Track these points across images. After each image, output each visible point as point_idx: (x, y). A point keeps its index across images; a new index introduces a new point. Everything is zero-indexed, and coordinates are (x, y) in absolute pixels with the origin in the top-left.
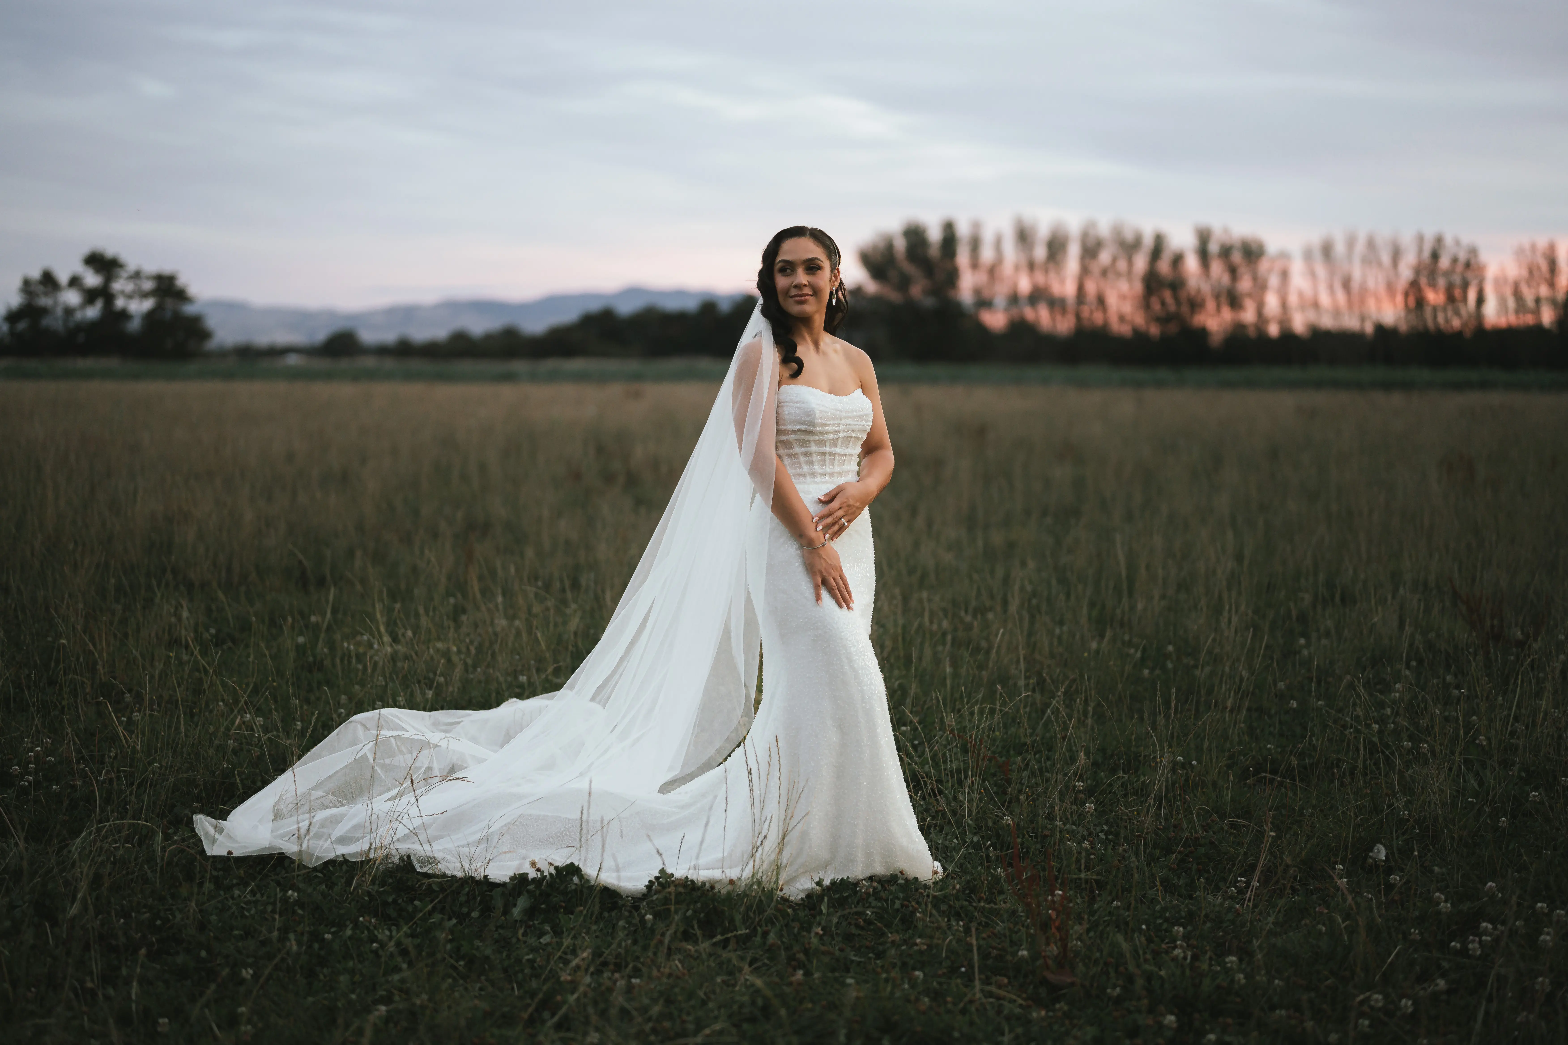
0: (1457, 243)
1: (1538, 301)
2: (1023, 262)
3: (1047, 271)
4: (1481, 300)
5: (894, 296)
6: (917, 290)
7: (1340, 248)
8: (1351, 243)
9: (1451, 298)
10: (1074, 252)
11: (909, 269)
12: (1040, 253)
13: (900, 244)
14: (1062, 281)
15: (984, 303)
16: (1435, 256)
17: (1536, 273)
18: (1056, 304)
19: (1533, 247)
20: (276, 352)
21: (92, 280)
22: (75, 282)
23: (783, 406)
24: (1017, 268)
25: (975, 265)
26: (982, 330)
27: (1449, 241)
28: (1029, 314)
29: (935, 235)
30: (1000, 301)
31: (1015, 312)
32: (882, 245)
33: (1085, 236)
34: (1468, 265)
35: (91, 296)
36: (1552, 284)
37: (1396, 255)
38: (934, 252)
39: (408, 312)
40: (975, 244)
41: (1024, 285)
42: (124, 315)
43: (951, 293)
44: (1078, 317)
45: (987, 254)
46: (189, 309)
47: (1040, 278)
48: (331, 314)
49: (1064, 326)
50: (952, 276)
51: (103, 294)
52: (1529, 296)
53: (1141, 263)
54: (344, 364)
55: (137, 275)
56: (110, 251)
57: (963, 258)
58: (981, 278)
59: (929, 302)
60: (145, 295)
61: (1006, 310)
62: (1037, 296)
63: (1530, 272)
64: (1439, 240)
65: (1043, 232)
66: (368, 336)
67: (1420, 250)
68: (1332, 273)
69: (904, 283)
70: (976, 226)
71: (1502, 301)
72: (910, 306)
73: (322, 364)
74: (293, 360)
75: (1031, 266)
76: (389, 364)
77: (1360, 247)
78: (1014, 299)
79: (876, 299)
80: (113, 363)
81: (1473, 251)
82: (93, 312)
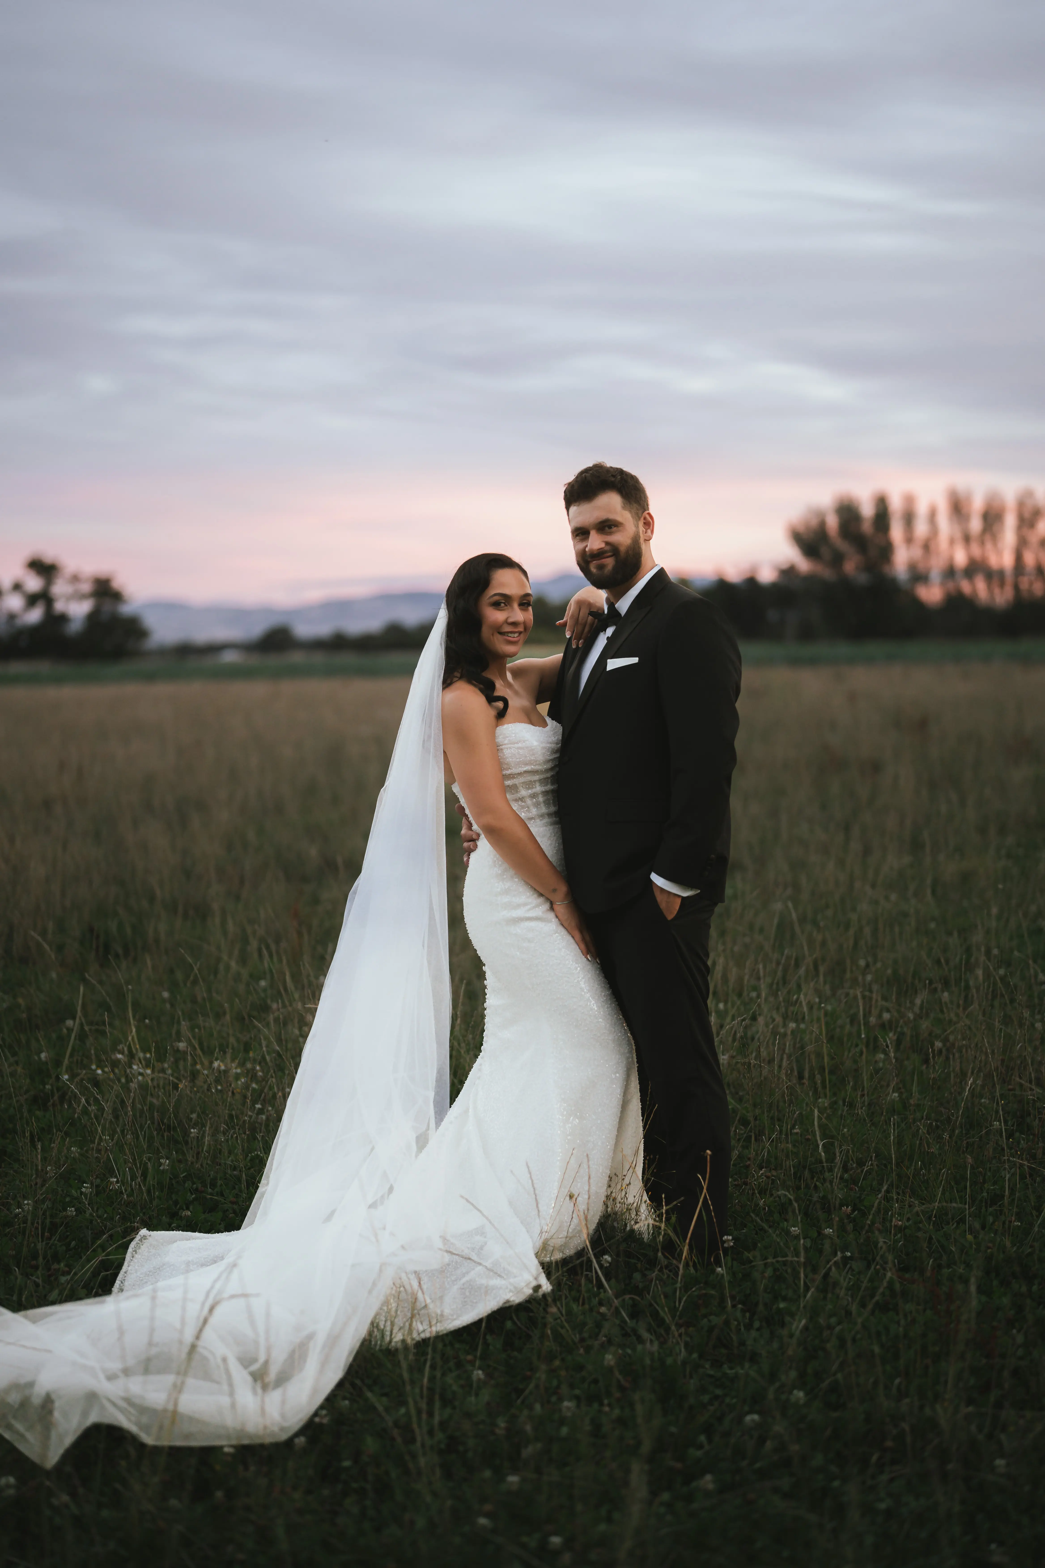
2: (958, 535)
3: (982, 543)
5: (826, 573)
6: (850, 567)
10: (1010, 522)
11: (842, 545)
12: (976, 525)
13: (832, 522)
14: (999, 553)
15: (919, 576)
18: (993, 576)
20: (214, 649)
21: (34, 583)
22: (17, 587)
23: (502, 749)
24: (952, 542)
25: (909, 539)
26: (918, 605)
28: (966, 587)
29: (867, 510)
30: (935, 575)
31: (951, 585)
32: (814, 522)
33: (1021, 506)
35: (32, 600)
38: (867, 527)
39: (343, 606)
40: (909, 518)
41: (960, 558)
42: (63, 618)
43: (886, 569)
44: (1016, 587)
45: (921, 529)
46: (126, 609)
47: (976, 551)
48: (267, 611)
49: (1002, 598)
50: (886, 551)
51: (43, 598)
54: (273, 660)
55: (75, 579)
56: (49, 555)
57: (897, 533)
58: (917, 552)
59: (862, 579)
60: (82, 597)
61: (943, 584)
62: (974, 568)
65: (978, 504)
66: (304, 630)
69: (837, 559)
70: (909, 501)
72: (845, 583)
73: (255, 660)
74: (230, 657)
75: (967, 539)
76: (319, 658)
78: (950, 572)
79: (809, 579)
80: (43, 667)
82: (35, 616)
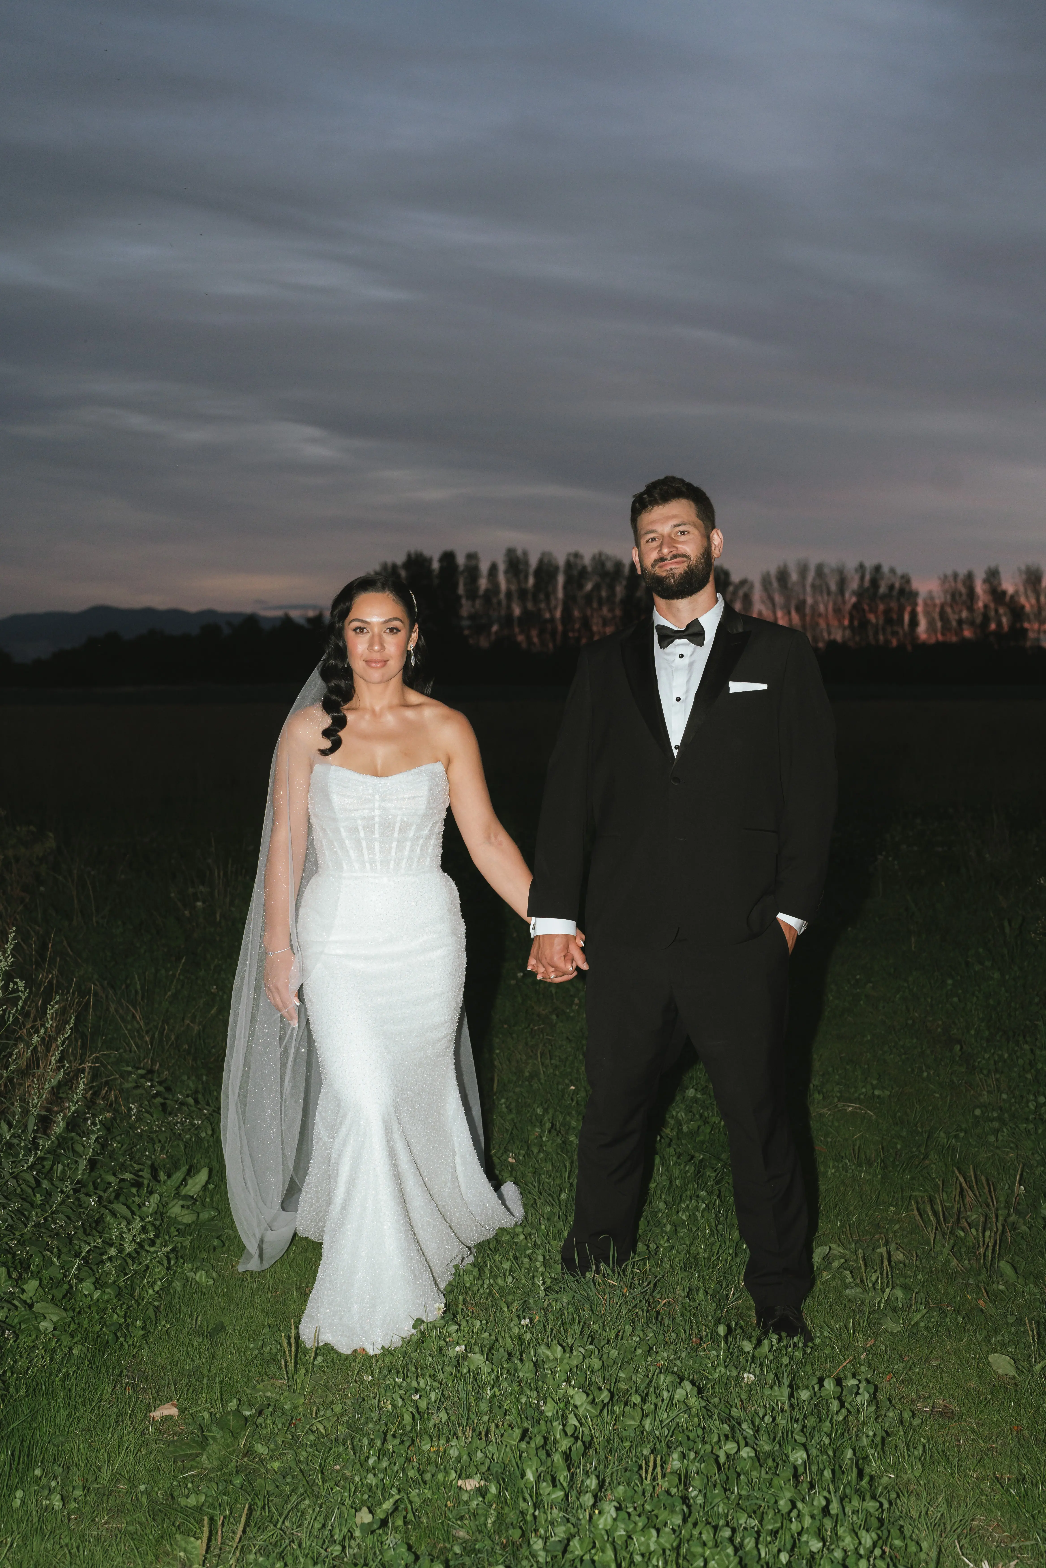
0: (893, 571)
1: (960, 622)
2: (516, 590)
3: (536, 599)
4: (914, 622)
7: (794, 577)
8: (803, 571)
9: (889, 621)
10: (561, 581)
12: (530, 581)
16: (875, 583)
17: (957, 598)
18: (546, 626)
19: (955, 576)
24: (509, 594)
25: (472, 594)
27: (885, 569)
33: (569, 565)
34: (902, 591)
36: (971, 609)
37: (842, 583)
40: (472, 573)
45: (484, 582)
47: (531, 605)
52: (953, 617)
53: (620, 590)
57: (462, 590)
58: (478, 606)
62: (529, 619)
63: (953, 596)
64: (878, 569)
67: (862, 578)
68: (788, 599)
70: (472, 557)
71: (931, 624)
75: (523, 594)
77: (811, 576)
78: (507, 622)
81: (906, 579)
